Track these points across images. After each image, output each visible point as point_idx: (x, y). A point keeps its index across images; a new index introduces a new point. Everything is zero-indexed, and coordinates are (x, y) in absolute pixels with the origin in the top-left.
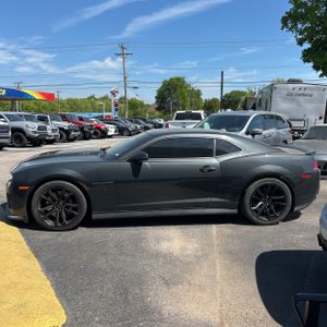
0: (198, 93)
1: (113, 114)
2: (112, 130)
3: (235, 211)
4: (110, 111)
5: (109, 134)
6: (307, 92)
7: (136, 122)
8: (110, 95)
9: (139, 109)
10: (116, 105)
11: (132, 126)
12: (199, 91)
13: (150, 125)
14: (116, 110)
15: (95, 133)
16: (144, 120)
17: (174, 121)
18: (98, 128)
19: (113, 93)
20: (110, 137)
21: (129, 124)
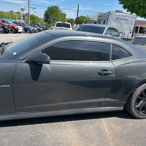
0: (65, 15)
1: (22, 21)
2: (21, 29)
3: (122, 108)
4: (21, 20)
5: (19, 31)
6: (126, 18)
7: (34, 26)
8: (21, 11)
9: (35, 20)
10: (24, 16)
11: (32, 28)
12: (65, 14)
13: (41, 29)
14: (24, 19)
15: (11, 30)
16: (38, 25)
17: (55, 27)
18: (13, 28)
19: (22, 10)
20: (20, 33)
21: (30, 27)
